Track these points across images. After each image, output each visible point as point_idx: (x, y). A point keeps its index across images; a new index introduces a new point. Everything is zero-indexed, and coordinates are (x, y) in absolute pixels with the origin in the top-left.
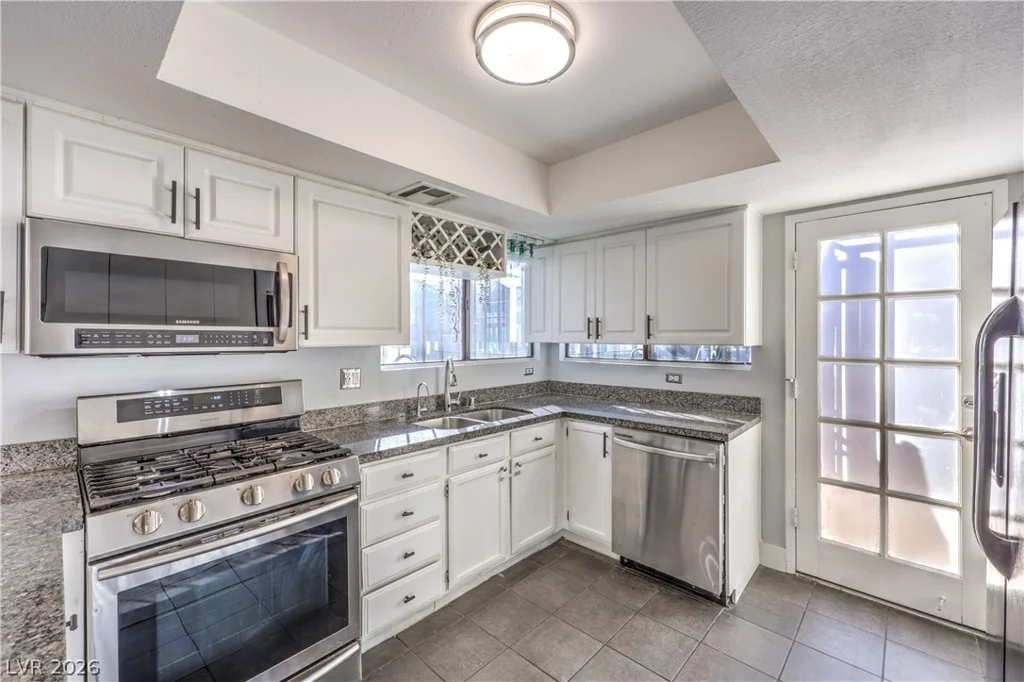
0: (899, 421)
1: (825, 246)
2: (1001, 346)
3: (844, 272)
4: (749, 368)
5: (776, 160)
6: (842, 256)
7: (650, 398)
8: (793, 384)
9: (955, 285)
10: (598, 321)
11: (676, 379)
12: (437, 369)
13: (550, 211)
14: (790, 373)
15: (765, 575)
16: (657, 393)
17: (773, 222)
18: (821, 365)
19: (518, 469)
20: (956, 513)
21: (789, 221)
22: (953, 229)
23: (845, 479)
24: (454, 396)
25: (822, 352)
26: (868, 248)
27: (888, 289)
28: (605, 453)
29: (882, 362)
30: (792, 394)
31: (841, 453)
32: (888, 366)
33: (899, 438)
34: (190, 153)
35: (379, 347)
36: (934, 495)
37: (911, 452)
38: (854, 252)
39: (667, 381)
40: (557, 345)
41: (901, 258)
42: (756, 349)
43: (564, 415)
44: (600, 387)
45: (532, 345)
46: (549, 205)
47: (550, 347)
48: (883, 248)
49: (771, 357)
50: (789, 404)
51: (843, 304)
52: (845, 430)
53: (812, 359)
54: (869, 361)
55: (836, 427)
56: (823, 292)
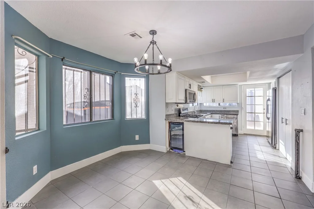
0: (256, 112)
1: (247, 90)
2: (268, 102)
3: (250, 93)
4: (237, 106)
6: (250, 91)
8: (243, 108)
9: (262, 95)
10: (214, 99)
11: (225, 108)
13: (212, 83)
14: (243, 106)
15: (240, 134)
16: (222, 111)
17: (241, 86)
20: (263, 122)
21: (243, 86)
22: (262, 89)
23: (250, 120)
26: (253, 90)
27: (255, 96)
29: (254, 105)
31: (249, 117)
33: (256, 114)
34: (190, 80)
36: (260, 121)
37: (258, 116)
38: (251, 91)
40: (202, 103)
41: (256, 91)
42: (238, 104)
43: (212, 114)
47: (200, 104)
48: (254, 90)
49: (240, 104)
50: (243, 111)
51: (250, 97)
52: (250, 114)
53: (246, 104)
54: (253, 105)
55: (249, 114)
56: (247, 96)
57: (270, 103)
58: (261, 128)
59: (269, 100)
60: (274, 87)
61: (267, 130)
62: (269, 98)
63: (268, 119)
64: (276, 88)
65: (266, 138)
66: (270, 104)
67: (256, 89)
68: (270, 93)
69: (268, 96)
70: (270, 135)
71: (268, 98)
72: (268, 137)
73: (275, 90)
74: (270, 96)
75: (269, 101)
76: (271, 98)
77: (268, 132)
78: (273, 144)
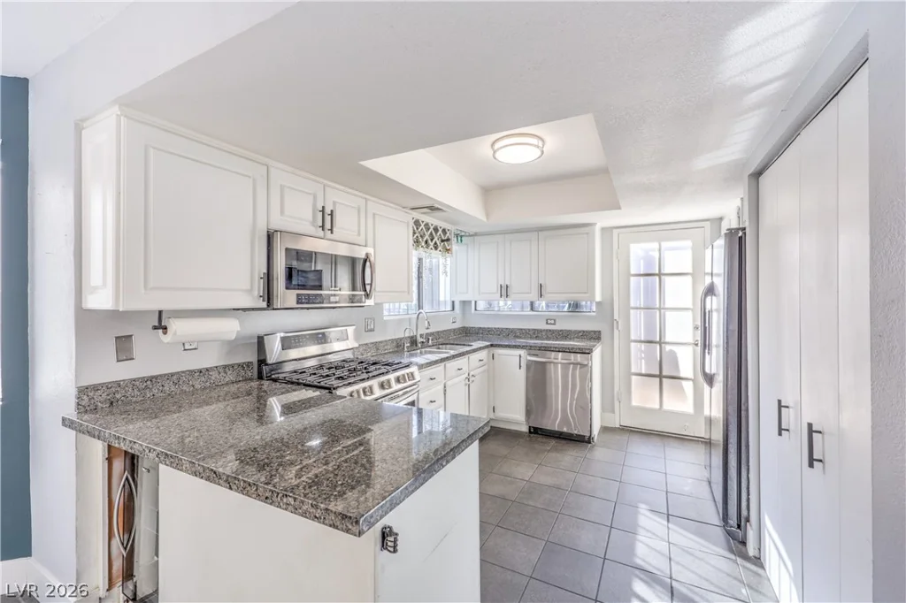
0: (668, 339)
1: (633, 247)
2: (708, 299)
3: (642, 261)
4: (594, 314)
5: (620, 208)
6: (642, 253)
7: (536, 334)
8: (617, 322)
9: (690, 270)
10: (507, 287)
11: (553, 322)
12: (410, 319)
13: (487, 219)
14: (616, 317)
15: (605, 429)
16: (541, 331)
17: (607, 231)
18: (632, 311)
19: (473, 378)
20: (691, 383)
21: (615, 232)
22: (688, 243)
23: (643, 372)
24: (421, 336)
25: (632, 305)
26: (653, 250)
27: (662, 272)
28: (520, 367)
29: (660, 309)
30: (618, 328)
31: (641, 358)
32: (662, 311)
33: (668, 348)
34: (327, 189)
35: (382, 304)
36: (682, 375)
37: (673, 354)
38: (647, 251)
39: (547, 323)
40: (471, 302)
41: (667, 256)
42: (599, 304)
43: (492, 345)
44: (502, 329)
45: (453, 302)
46: (487, 215)
47: (465, 303)
48: (660, 250)
49: (605, 307)
50: (616, 332)
51: (642, 278)
52: (643, 345)
53: (627, 308)
54: (653, 309)
55: (639, 344)
56: (633, 272)
57: (716, 304)
58: (687, 407)
59: (710, 291)
60: (734, 225)
61: (707, 412)
62: (713, 283)
63: (710, 379)
64: (744, 229)
65: (702, 449)
66: (714, 307)
67: (665, 245)
68: (716, 259)
69: (708, 274)
70: (718, 435)
71: (708, 280)
72: (708, 443)
73: (738, 243)
74: (718, 275)
75: (714, 297)
76: (720, 284)
77: (710, 421)
78: (731, 522)
